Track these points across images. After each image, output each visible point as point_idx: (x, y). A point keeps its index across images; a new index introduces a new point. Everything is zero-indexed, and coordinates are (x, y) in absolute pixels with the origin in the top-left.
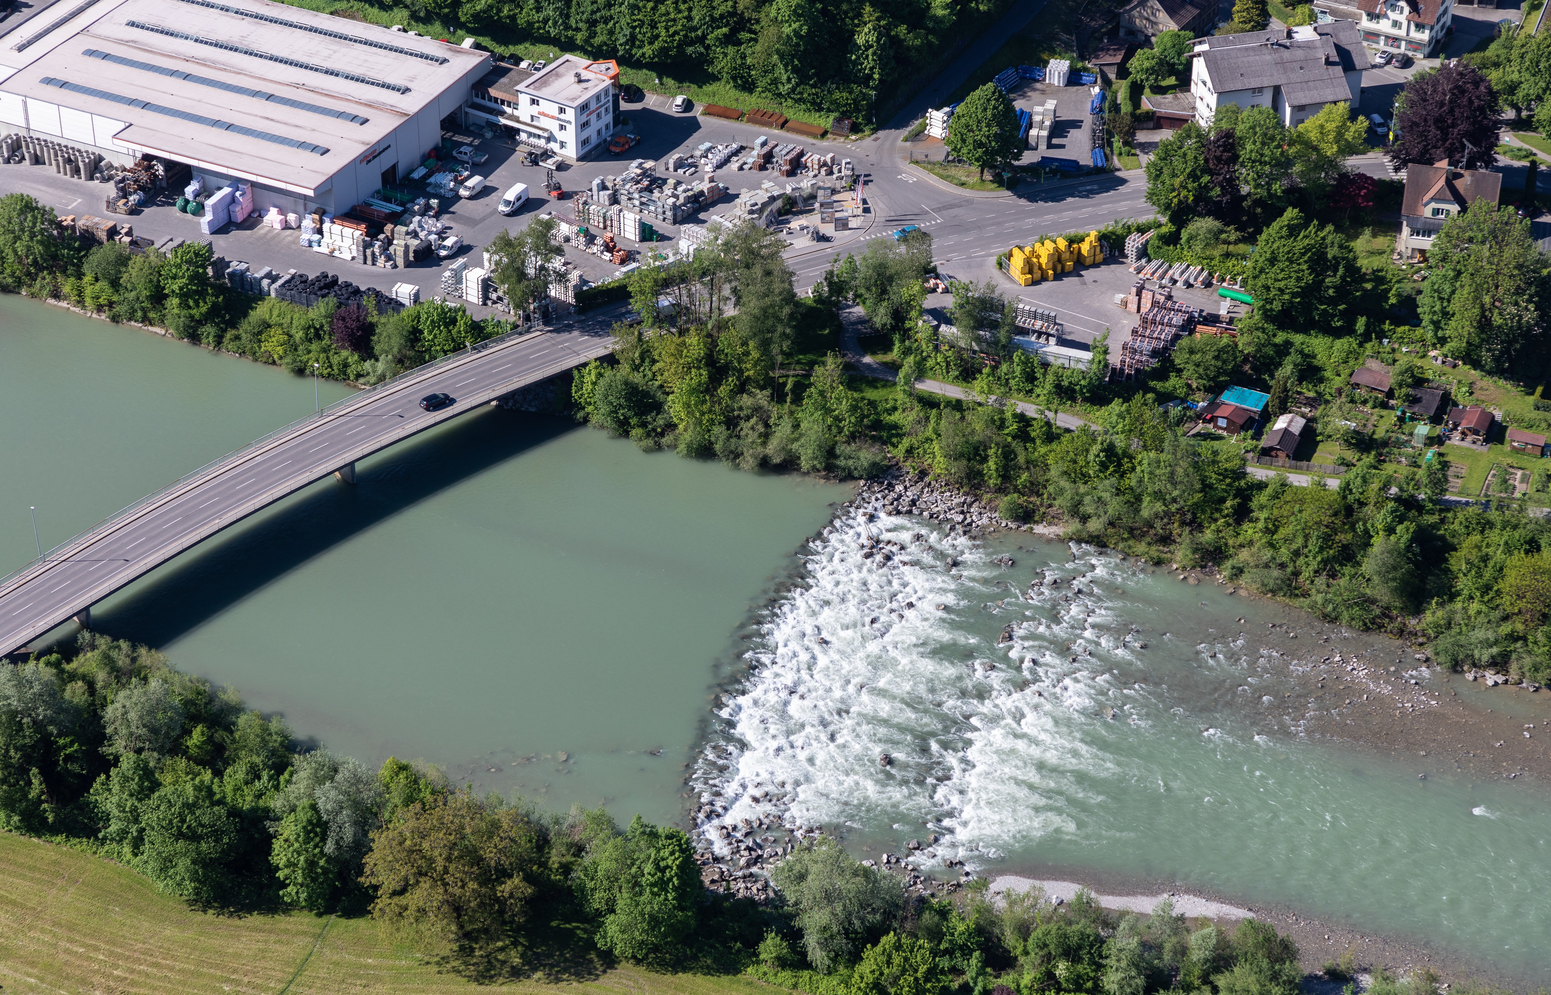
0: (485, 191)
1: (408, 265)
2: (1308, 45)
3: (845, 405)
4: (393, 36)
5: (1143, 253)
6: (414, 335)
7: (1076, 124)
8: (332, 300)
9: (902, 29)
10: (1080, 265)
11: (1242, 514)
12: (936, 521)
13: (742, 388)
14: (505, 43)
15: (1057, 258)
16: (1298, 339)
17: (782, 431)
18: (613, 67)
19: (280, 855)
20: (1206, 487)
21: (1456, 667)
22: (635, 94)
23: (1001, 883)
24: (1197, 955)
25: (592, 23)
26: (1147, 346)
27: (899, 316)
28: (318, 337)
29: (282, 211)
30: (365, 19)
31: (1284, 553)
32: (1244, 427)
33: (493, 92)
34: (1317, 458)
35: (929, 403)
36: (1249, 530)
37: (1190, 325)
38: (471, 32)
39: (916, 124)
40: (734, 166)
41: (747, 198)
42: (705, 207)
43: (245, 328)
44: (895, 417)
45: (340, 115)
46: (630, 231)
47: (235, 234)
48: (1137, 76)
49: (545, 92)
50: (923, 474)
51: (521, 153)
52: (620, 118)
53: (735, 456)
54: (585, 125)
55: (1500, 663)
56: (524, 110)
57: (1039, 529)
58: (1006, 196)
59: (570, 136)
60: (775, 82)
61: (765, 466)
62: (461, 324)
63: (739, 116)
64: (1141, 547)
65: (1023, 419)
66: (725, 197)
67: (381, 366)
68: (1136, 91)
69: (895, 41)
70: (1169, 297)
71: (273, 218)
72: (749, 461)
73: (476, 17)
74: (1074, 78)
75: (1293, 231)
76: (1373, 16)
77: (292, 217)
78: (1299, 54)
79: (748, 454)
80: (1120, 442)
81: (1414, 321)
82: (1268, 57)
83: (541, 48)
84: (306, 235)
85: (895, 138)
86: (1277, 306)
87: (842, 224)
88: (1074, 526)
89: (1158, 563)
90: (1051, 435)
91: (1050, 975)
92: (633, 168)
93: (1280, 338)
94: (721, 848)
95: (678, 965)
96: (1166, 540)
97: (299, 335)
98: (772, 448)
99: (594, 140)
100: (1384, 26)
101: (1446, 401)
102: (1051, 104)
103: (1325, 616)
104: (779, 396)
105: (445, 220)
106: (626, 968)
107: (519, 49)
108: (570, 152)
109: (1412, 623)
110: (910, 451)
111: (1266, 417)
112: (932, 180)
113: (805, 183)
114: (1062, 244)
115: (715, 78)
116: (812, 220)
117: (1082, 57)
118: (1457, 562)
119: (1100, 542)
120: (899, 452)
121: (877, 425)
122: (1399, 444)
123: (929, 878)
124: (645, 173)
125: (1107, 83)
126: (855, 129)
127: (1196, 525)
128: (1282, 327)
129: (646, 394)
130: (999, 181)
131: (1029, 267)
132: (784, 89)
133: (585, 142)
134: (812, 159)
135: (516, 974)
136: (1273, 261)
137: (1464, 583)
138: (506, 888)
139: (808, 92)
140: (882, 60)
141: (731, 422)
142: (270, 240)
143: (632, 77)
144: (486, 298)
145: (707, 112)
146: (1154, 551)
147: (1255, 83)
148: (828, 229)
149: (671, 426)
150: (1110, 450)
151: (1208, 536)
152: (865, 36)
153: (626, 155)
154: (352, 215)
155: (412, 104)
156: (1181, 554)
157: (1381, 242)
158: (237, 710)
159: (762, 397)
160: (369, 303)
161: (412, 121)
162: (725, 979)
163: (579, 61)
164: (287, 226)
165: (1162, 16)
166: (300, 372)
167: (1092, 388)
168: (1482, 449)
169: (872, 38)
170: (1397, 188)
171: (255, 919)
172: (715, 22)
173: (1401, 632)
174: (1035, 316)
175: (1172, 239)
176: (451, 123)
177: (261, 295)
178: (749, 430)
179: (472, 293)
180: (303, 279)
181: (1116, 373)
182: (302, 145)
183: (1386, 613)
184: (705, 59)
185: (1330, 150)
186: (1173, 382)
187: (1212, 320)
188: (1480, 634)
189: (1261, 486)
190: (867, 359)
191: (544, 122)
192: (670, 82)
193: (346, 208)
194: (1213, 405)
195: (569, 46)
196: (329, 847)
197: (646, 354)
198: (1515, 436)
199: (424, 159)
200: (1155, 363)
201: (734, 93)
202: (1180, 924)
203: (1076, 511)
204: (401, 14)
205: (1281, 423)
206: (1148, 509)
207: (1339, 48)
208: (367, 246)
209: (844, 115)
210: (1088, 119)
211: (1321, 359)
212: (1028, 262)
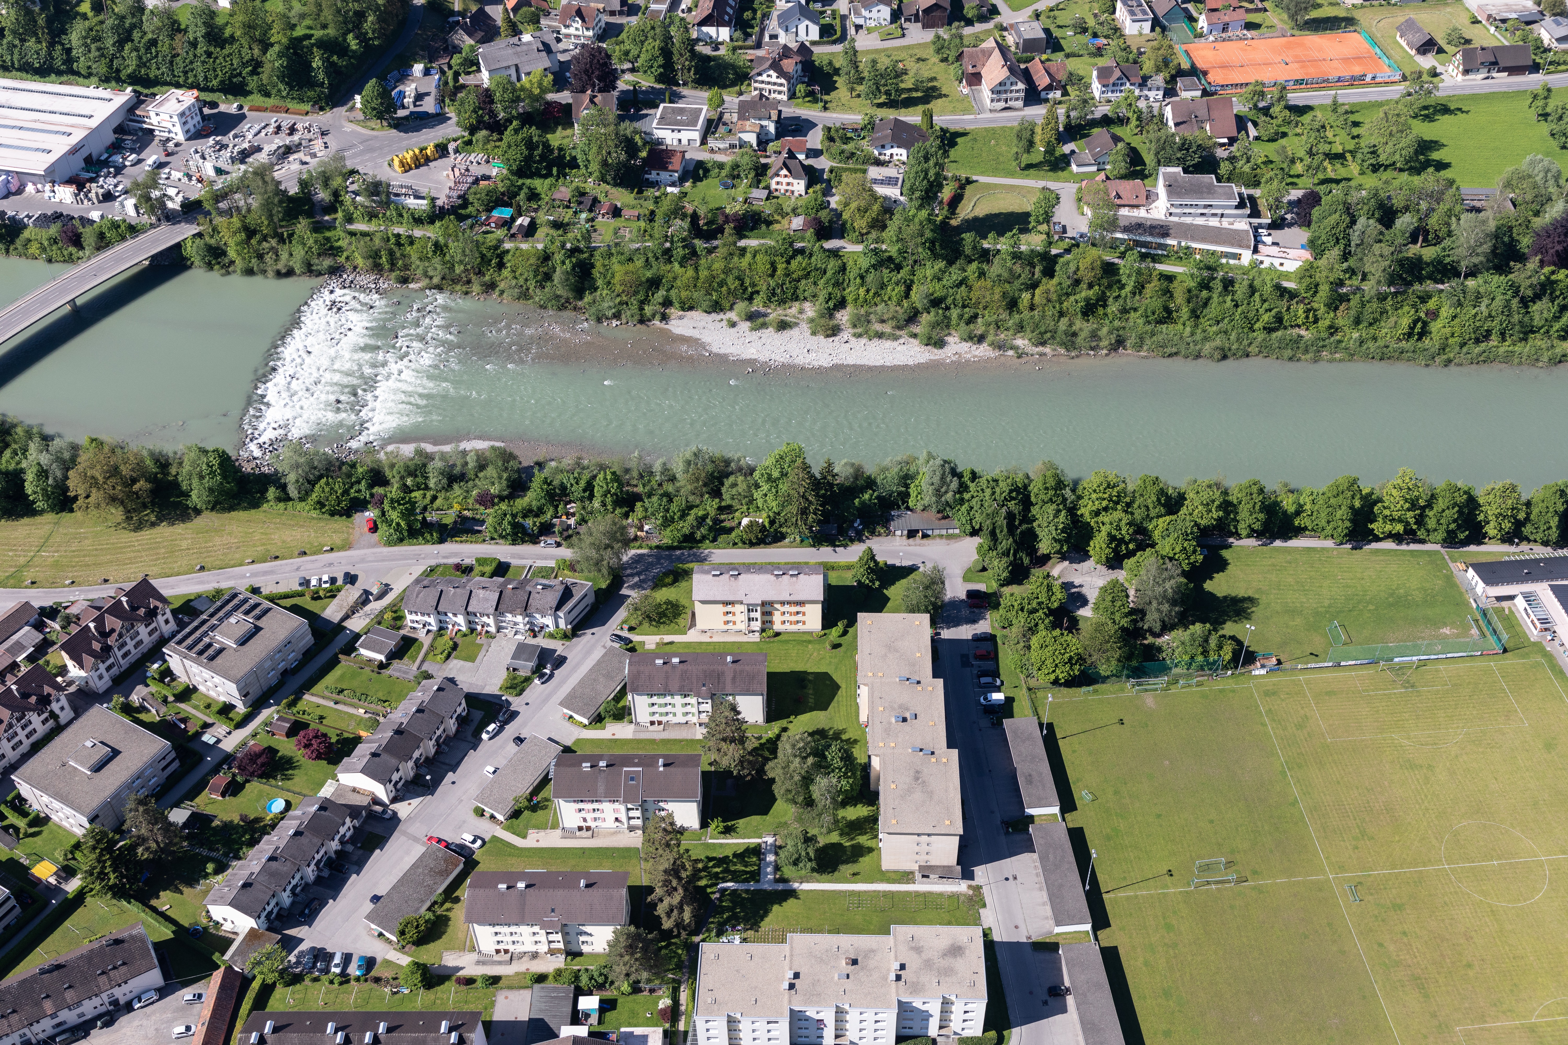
0: (140, 161)
1: (100, 202)
2: (529, 43)
3: (311, 241)
4: (91, 91)
5: (457, 151)
6: (101, 236)
7: (428, 94)
8: (59, 224)
9: (335, 58)
10: (428, 160)
11: (501, 265)
12: (363, 289)
13: (265, 238)
14: (148, 87)
15: (416, 158)
16: (528, 182)
17: (284, 256)
18: (195, 92)
19: (29, 488)
20: (483, 256)
21: (599, 320)
22: (213, 105)
23: (390, 448)
24: (471, 465)
25: (186, 73)
26: (455, 194)
27: (336, 194)
28: (56, 242)
29: (34, 184)
30: (77, 84)
31: (521, 281)
32: (503, 226)
33: (138, 112)
34: (537, 235)
35: (352, 234)
36: (506, 273)
37: (476, 181)
38: (130, 84)
39: (350, 104)
40: (263, 134)
41: (268, 148)
42: (249, 156)
43: (19, 242)
44: (340, 243)
45: (57, 132)
46: (211, 173)
47: (12, 198)
48: (455, 68)
49: (162, 109)
50: (355, 268)
51: (157, 139)
52: (204, 118)
53: (264, 272)
54: (185, 123)
55: (617, 316)
56: (154, 120)
57: (411, 286)
58: (394, 132)
59: (178, 129)
60: (279, 91)
61: (279, 274)
62: (123, 227)
63: (265, 110)
64: (458, 287)
65: (398, 236)
66: (259, 149)
67: (87, 253)
68: (457, 75)
69: (333, 64)
70: (467, 170)
71: (30, 188)
72: (270, 274)
73: (129, 76)
74: (427, 72)
75: (516, 131)
76: (567, 27)
77: (39, 186)
78: (525, 48)
79: (269, 269)
80: (442, 240)
81: (577, 167)
82: (510, 51)
83: (165, 88)
84: (48, 194)
85: (341, 111)
86: (514, 167)
87: (314, 156)
88: (426, 281)
89: (467, 293)
90: (411, 241)
91: (405, 485)
92: (211, 141)
93: (520, 182)
94: (257, 453)
95: (231, 509)
96: (469, 282)
97: (46, 243)
98: (281, 266)
99: (193, 130)
100: (572, 31)
101: (595, 201)
102: (413, 86)
103: (541, 307)
104: (282, 241)
105: (119, 178)
106: (206, 514)
107: (155, 90)
108: (180, 137)
109: (580, 304)
110: (347, 258)
111: (513, 219)
112: (359, 129)
113: (296, 138)
114: (417, 151)
115: (250, 93)
116: (300, 155)
117: (431, 62)
118: (595, 273)
119: (439, 288)
120: (342, 260)
121: (332, 248)
122: (574, 224)
123: (356, 451)
124: (217, 143)
125: (443, 72)
126: (322, 109)
127: (480, 273)
128: (520, 177)
129: (218, 248)
130: (390, 126)
131: (402, 164)
132: (284, 94)
133: (187, 131)
134: (299, 126)
135: (153, 525)
136: (509, 146)
137: (600, 283)
138: (136, 487)
139: (295, 94)
140: (327, 74)
141: (260, 257)
142: (30, 199)
143: (208, 97)
144: (138, 213)
145: (250, 110)
146: (464, 289)
147: (505, 64)
148: (307, 159)
149: (232, 262)
150: (436, 245)
151: (487, 278)
152: (316, 63)
153: (207, 136)
154: (69, 182)
155: (94, 123)
156: (476, 288)
157: (569, 132)
158: (15, 426)
159: (273, 242)
160: (76, 223)
161: (94, 132)
162: (253, 511)
163: (179, 92)
164: (38, 191)
165: (466, 37)
166: (50, 261)
167: (429, 217)
168: (612, 221)
169: (320, 63)
170: (569, 106)
171: (26, 520)
172: (244, 65)
173: (575, 308)
174: (402, 187)
175: (469, 143)
176: (120, 130)
177: (25, 226)
178: (268, 258)
179: (131, 212)
180: (45, 216)
181: (442, 208)
182: (37, 150)
183: (567, 301)
184: (243, 84)
185: (537, 91)
186: (470, 209)
187: (487, 178)
188: (606, 305)
189: (508, 251)
190: (327, 218)
191: (163, 124)
192: (230, 97)
193: (66, 178)
194: (488, 218)
195: (178, 86)
196: (50, 481)
197: (215, 230)
198: (626, 213)
199: (107, 149)
200: (460, 201)
201: (262, 99)
202: (464, 453)
203: (426, 275)
204: (94, 79)
205: (519, 221)
206: (458, 269)
207: (543, 43)
208: (76, 195)
209: (315, 103)
210: (434, 91)
211: (539, 189)
212: (401, 162)
